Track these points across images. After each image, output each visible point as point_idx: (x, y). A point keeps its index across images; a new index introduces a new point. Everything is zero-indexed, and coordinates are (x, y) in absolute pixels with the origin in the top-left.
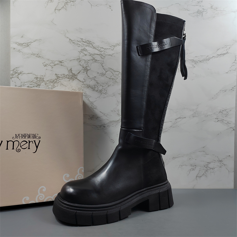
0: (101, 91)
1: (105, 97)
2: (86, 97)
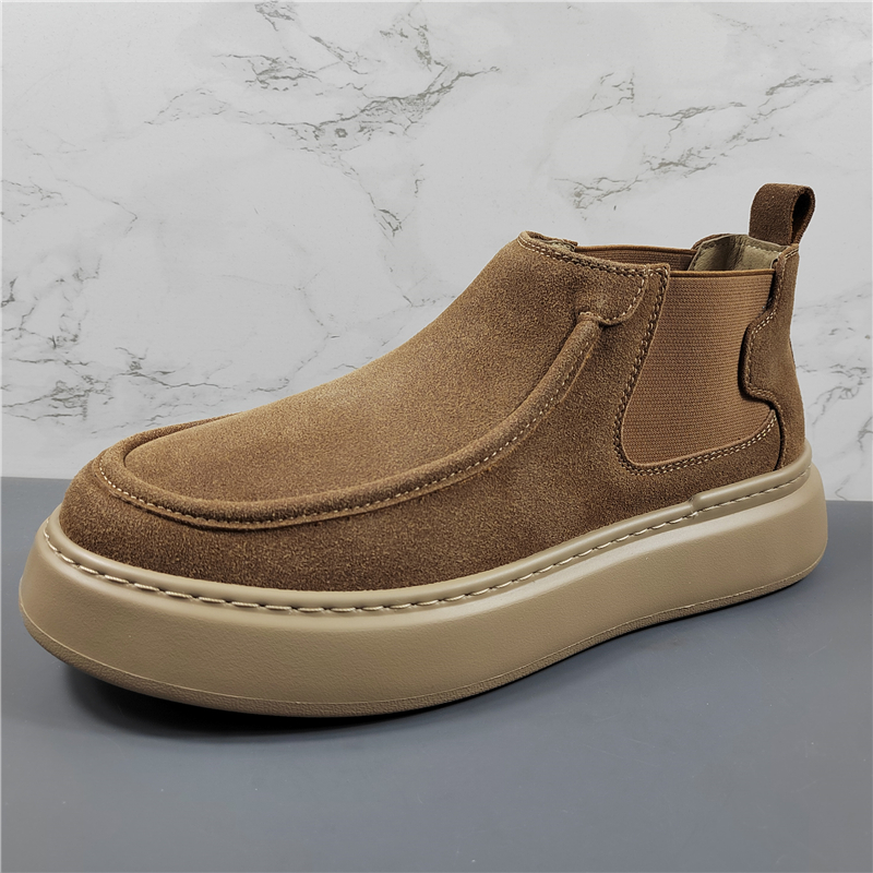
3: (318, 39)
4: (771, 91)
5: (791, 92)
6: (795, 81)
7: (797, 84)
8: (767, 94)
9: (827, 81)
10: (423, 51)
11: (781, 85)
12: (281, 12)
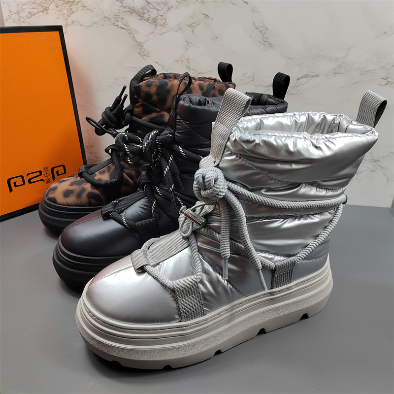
0: (154, 21)
1: (163, 33)
2: (129, 32)
3: (157, 63)
4: (298, 79)
5: (305, 80)
6: (306, 76)
7: (307, 77)
8: (297, 80)
9: (317, 76)
10: (188, 66)
11: (302, 77)
12: (146, 54)
